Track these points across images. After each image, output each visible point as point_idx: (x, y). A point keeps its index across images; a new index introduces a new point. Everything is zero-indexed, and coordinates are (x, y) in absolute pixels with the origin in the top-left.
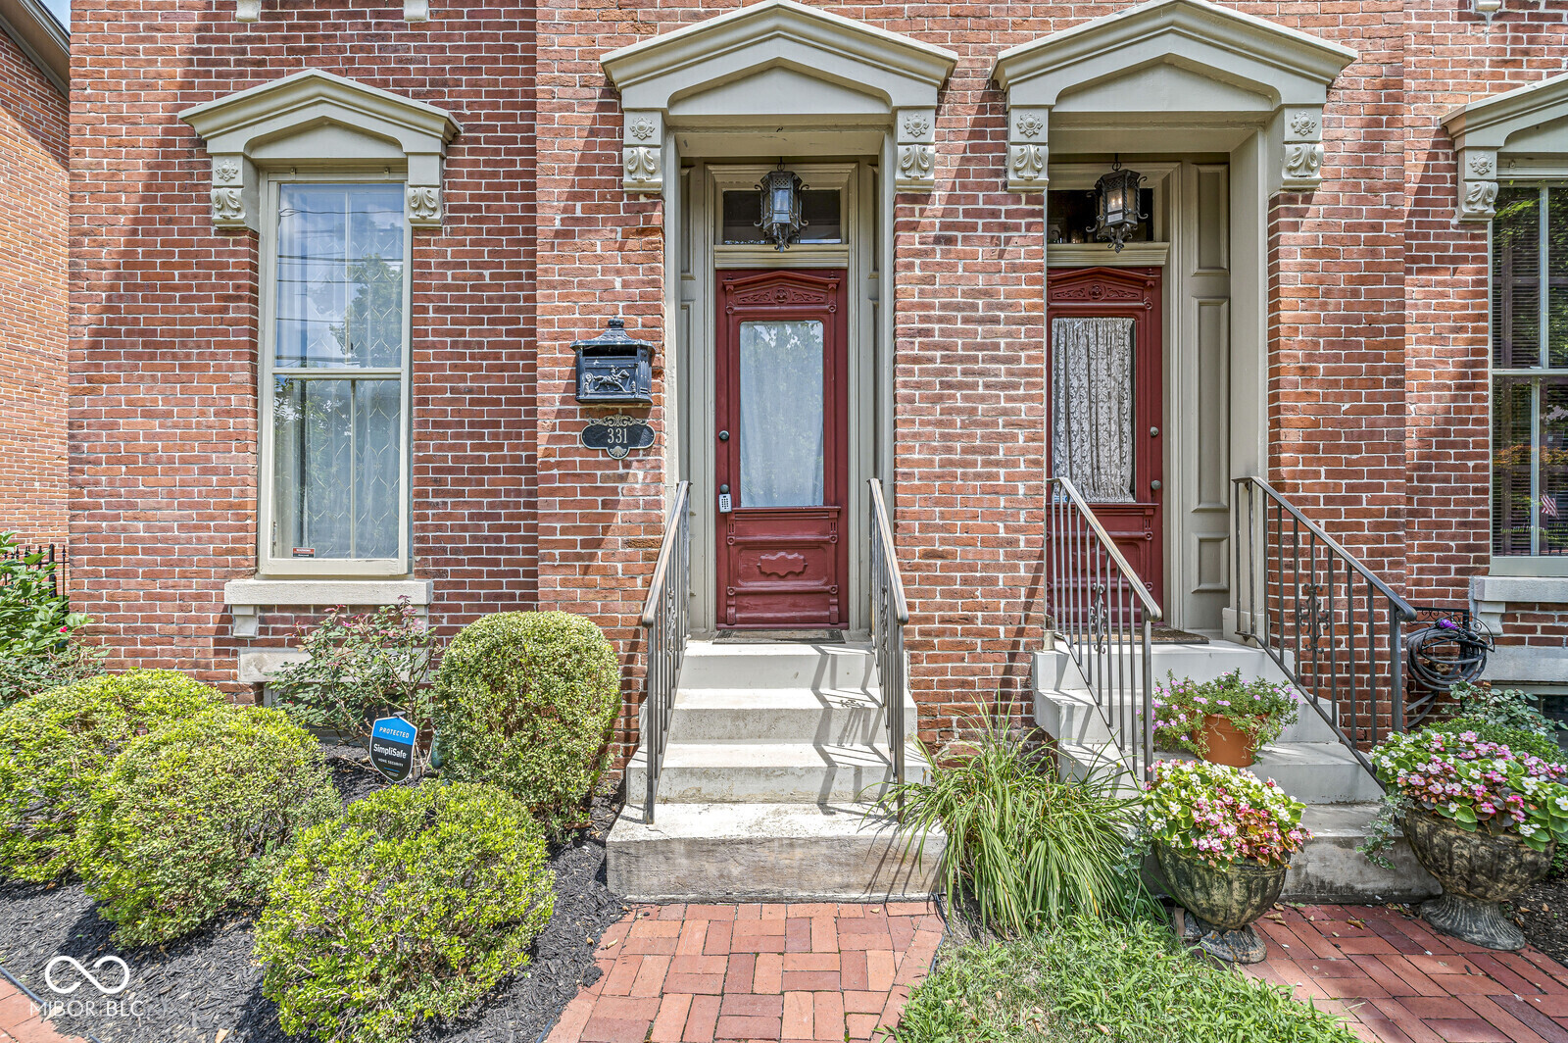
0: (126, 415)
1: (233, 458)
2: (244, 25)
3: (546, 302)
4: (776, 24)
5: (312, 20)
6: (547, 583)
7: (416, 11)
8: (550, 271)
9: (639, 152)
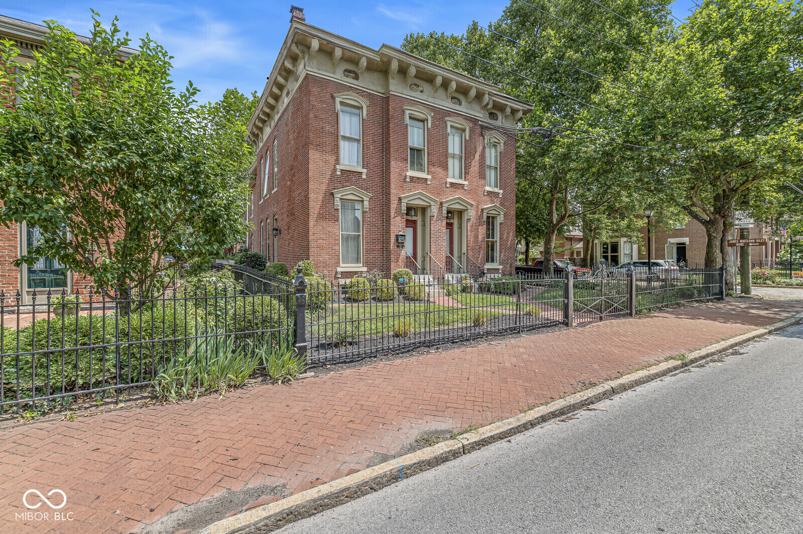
0: (319, 240)
2: (338, 175)
3: (392, 227)
4: (420, 193)
5: (349, 176)
6: (392, 266)
7: (364, 177)
8: (392, 223)
9: (404, 208)
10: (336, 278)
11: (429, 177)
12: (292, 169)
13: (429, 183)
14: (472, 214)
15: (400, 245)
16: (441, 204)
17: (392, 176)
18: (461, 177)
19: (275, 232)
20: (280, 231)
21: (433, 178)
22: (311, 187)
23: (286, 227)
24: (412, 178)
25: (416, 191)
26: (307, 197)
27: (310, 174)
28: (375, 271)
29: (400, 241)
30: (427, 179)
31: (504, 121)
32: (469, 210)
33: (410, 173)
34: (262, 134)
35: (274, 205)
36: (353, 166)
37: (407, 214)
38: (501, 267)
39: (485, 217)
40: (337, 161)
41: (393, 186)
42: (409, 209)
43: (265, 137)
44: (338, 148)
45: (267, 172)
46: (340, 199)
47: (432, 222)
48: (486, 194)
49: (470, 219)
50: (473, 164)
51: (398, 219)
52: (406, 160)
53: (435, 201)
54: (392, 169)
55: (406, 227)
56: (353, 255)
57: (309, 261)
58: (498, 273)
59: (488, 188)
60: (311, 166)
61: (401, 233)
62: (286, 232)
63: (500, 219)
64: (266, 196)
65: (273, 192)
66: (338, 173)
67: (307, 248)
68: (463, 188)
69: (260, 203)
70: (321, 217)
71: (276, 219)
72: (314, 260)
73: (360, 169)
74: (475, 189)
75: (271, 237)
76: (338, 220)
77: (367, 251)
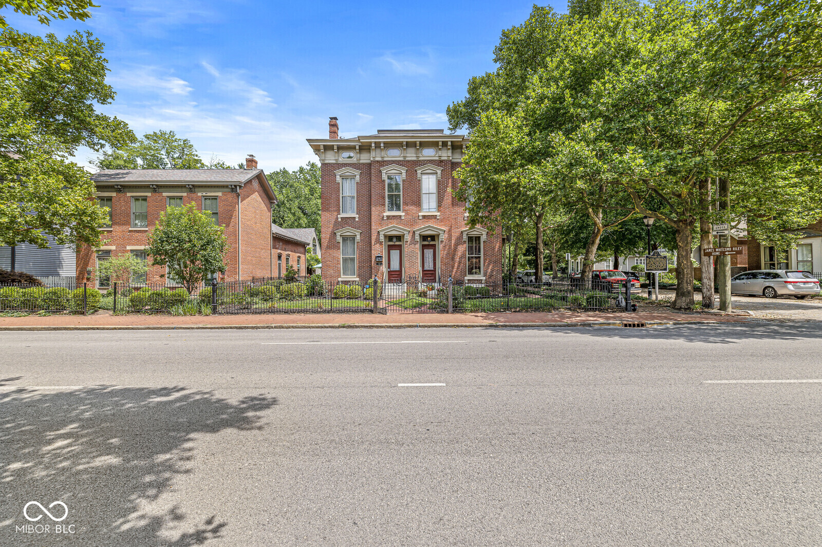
1: (338, 266)
2: (339, 221)
4: (395, 227)
5: (346, 221)
7: (357, 220)
8: (373, 249)
9: (383, 237)
10: (338, 284)
11: (404, 214)
13: (403, 218)
14: (445, 236)
15: (379, 263)
16: (414, 232)
17: (373, 218)
21: (407, 214)
22: (322, 230)
24: (388, 217)
25: (391, 225)
27: (322, 223)
29: (378, 260)
30: (401, 216)
32: (442, 235)
33: (387, 213)
36: (350, 214)
38: (484, 278)
39: (466, 238)
40: (339, 213)
41: (373, 224)
44: (339, 204)
46: (341, 236)
47: (406, 246)
48: (466, 219)
51: (378, 244)
52: (384, 205)
53: (409, 231)
54: (373, 213)
58: (481, 283)
59: (467, 214)
61: (379, 255)
63: (483, 238)
68: (435, 218)
70: (328, 248)
72: (324, 274)
73: (355, 215)
76: (339, 249)
77: (359, 268)
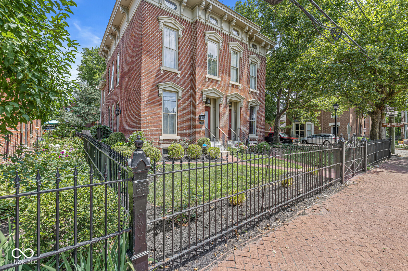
0: (148, 117)
1: (160, 123)
2: (161, 73)
3: (197, 110)
4: (214, 89)
5: (169, 75)
6: (196, 136)
7: (179, 76)
8: (197, 107)
9: (204, 98)
10: (159, 143)
11: (220, 79)
12: (129, 70)
13: (219, 83)
14: (244, 104)
15: (201, 122)
16: (226, 97)
17: (197, 77)
18: (237, 81)
19: (117, 112)
20: (121, 112)
21: (222, 80)
22: (142, 80)
23: (125, 109)
24: (209, 79)
25: (211, 87)
26: (140, 88)
27: (143, 71)
28: (186, 139)
29: (202, 119)
30: (218, 81)
31: (260, 50)
32: (242, 102)
33: (208, 76)
34: (110, 51)
35: (117, 95)
36: (172, 68)
37: (206, 102)
38: (257, 137)
39: (249, 107)
40: (161, 64)
41: (197, 83)
42: (207, 99)
43: (112, 52)
44: (162, 55)
45: (113, 74)
46: (163, 90)
47: (221, 108)
48: (250, 93)
49: (242, 107)
50: (244, 73)
51: (201, 105)
52: (206, 67)
53: (223, 95)
54: (197, 72)
55: (206, 111)
56: (170, 128)
57: (141, 132)
58: (256, 140)
59: (251, 90)
60: (143, 65)
61: (202, 114)
62: (124, 112)
63: (257, 109)
64: (112, 89)
65: (116, 87)
66: (162, 72)
67: (140, 122)
68: (239, 88)
69: (108, 95)
70: (150, 102)
71: (118, 104)
72: (144, 131)
73: (176, 71)
74: (245, 89)
75: (115, 116)
76: (161, 104)
77: (180, 125)
